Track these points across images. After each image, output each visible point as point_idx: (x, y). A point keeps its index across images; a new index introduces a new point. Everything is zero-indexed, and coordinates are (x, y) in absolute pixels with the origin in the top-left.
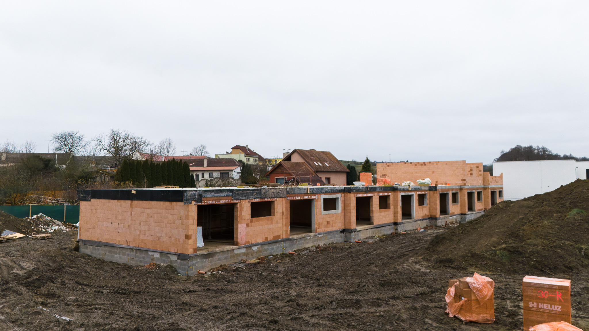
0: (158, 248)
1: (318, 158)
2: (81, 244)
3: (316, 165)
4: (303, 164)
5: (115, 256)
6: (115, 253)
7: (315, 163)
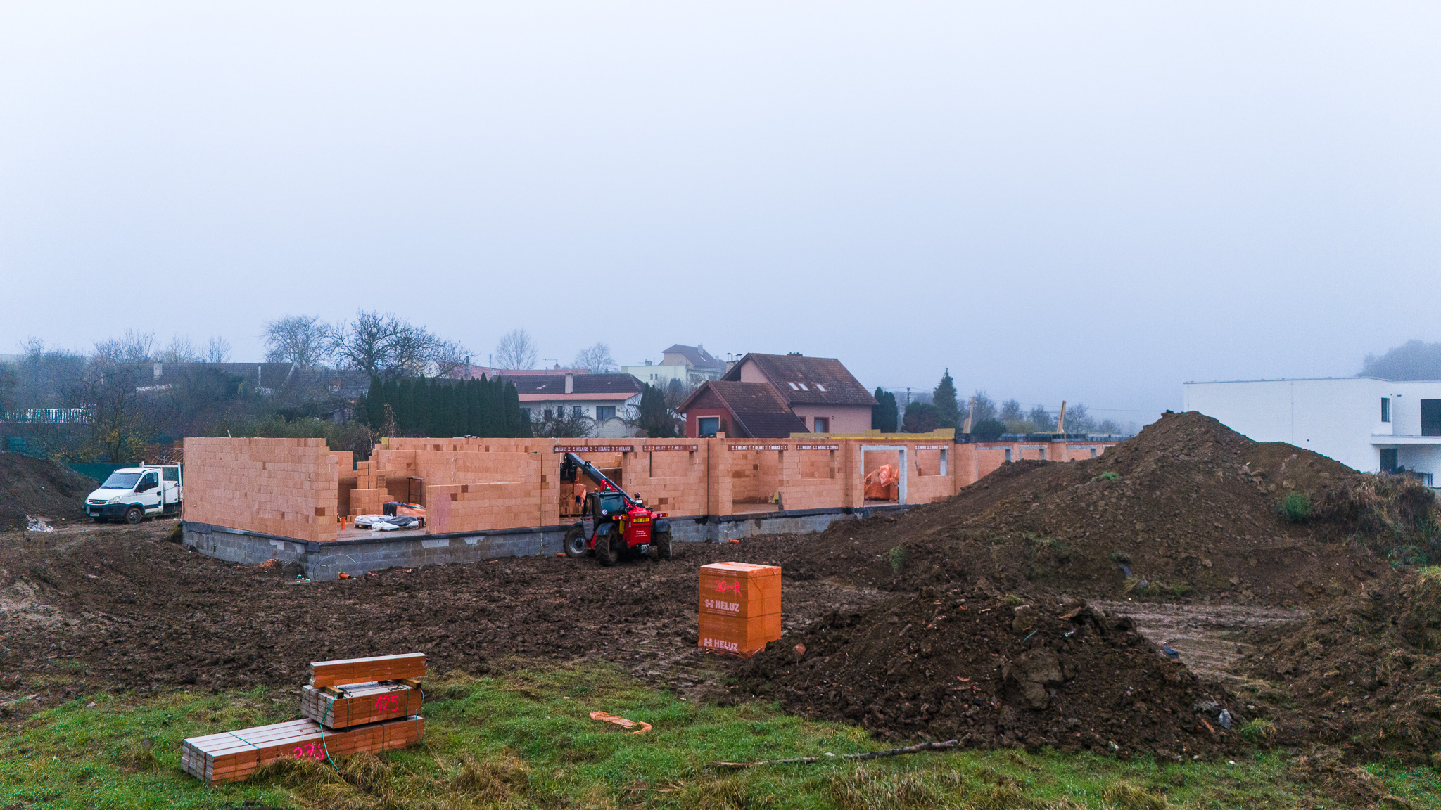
0: (282, 535)
1: (803, 373)
2: (185, 530)
3: (792, 389)
4: (762, 387)
5: (229, 549)
6: (228, 544)
7: (792, 385)
